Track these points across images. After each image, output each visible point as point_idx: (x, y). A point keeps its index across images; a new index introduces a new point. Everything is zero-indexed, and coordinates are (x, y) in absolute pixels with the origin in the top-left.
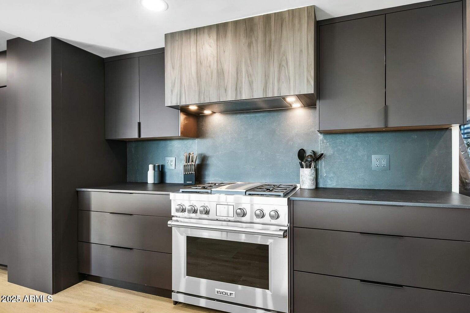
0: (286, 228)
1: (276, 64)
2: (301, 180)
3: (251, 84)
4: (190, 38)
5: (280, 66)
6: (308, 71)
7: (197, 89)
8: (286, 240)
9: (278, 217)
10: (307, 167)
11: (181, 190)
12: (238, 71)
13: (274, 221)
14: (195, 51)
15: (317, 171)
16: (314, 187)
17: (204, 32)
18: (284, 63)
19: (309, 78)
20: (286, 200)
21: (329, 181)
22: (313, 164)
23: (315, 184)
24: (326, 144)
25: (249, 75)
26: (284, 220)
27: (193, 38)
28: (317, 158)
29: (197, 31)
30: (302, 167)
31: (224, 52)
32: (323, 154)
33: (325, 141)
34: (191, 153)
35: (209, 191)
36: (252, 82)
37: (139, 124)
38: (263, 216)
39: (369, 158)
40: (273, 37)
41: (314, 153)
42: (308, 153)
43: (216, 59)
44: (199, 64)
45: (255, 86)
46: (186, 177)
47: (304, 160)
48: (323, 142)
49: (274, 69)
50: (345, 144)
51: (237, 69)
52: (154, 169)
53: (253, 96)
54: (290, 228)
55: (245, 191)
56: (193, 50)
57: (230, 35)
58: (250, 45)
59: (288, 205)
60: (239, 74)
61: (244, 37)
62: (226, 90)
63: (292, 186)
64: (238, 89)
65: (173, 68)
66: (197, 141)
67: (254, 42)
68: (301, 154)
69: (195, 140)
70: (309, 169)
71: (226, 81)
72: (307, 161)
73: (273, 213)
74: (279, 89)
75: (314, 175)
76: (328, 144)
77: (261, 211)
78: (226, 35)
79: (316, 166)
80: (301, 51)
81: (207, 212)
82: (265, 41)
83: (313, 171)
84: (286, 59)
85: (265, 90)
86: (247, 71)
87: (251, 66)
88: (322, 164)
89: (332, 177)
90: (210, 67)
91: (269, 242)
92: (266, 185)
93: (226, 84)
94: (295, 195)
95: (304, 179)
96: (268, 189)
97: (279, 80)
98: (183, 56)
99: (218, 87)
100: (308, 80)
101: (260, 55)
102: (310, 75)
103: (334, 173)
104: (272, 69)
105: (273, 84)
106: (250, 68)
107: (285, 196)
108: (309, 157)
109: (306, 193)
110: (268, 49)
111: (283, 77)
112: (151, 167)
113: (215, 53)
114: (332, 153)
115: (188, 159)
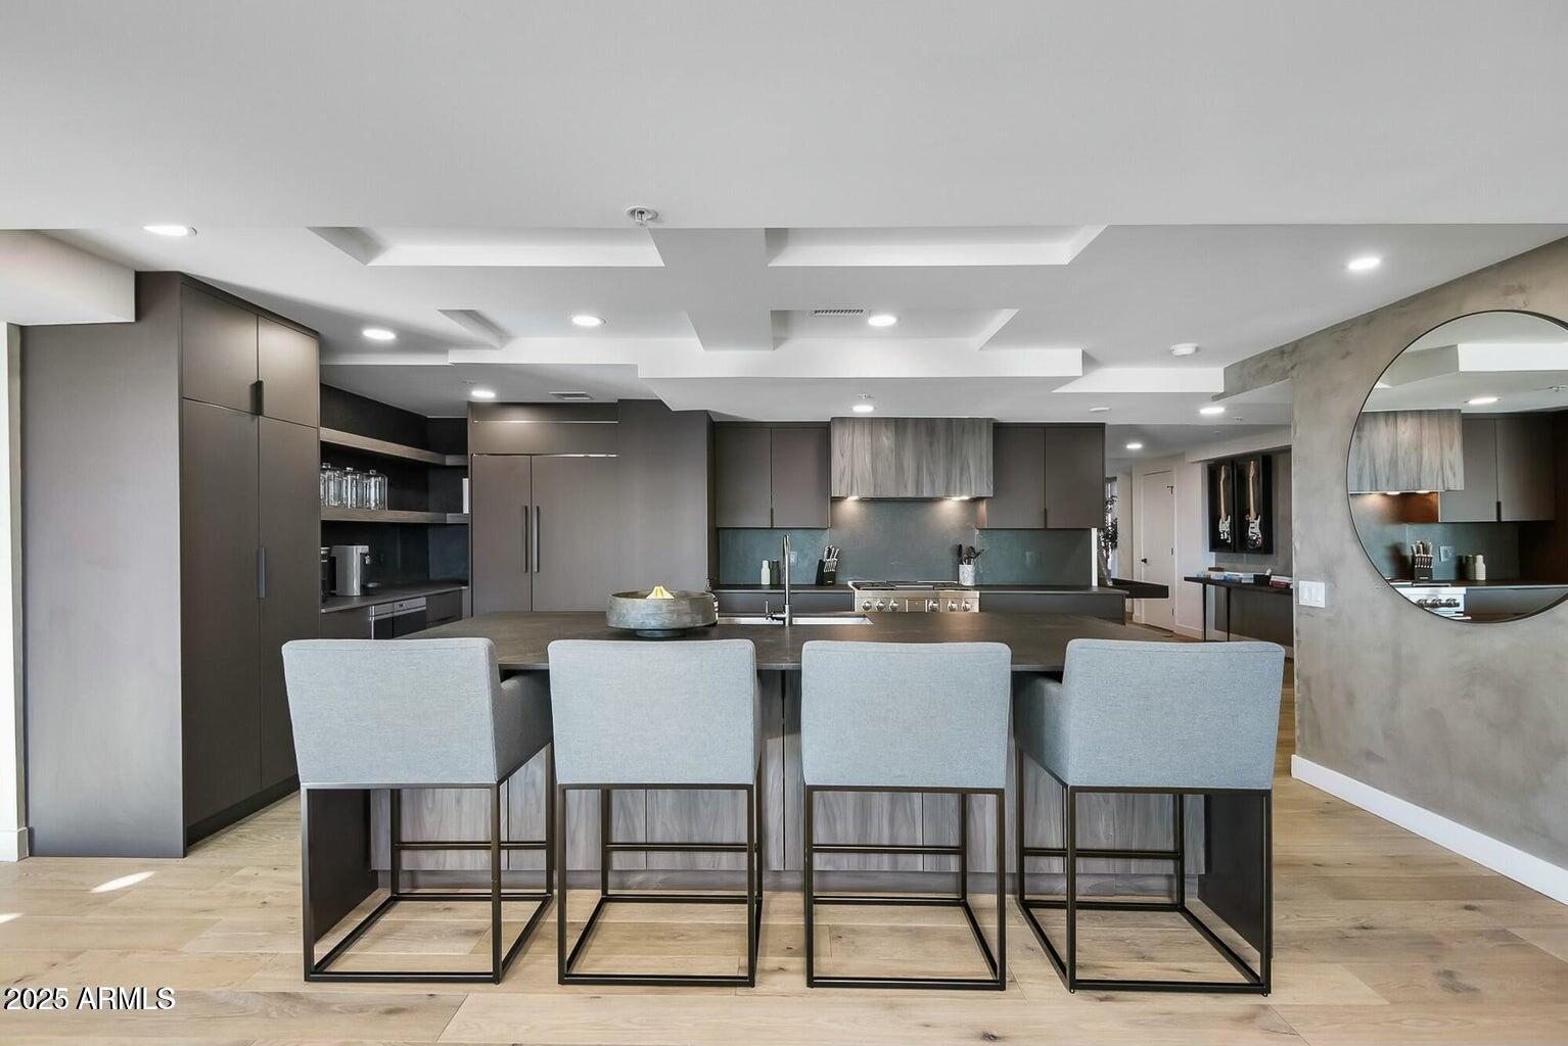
1: (958, 467)
3: (933, 483)
4: (864, 426)
5: (962, 469)
6: (989, 476)
7: (872, 481)
12: (919, 469)
14: (870, 441)
17: (880, 423)
18: (965, 467)
19: (990, 484)
21: (985, 578)
25: (930, 474)
27: (867, 428)
28: (975, 553)
29: (872, 420)
31: (904, 447)
37: (772, 510)
39: (1023, 554)
40: (955, 441)
41: (972, 549)
42: (966, 549)
43: (894, 454)
44: (874, 455)
45: (937, 484)
48: (980, 539)
49: (955, 472)
50: (1001, 540)
51: (918, 465)
52: (769, 567)
53: (935, 495)
56: (867, 438)
57: (909, 432)
61: (925, 437)
62: (905, 486)
64: (919, 487)
65: (843, 456)
66: (828, 532)
68: (958, 550)
71: (906, 477)
74: (960, 490)
78: (904, 434)
80: (981, 457)
82: (947, 443)
84: (968, 463)
86: (928, 469)
88: (978, 560)
89: (988, 574)
90: (887, 460)
93: (905, 480)
95: (966, 576)
97: (960, 481)
98: (855, 446)
99: (897, 484)
100: (987, 483)
101: (941, 457)
102: (990, 481)
103: (990, 569)
104: (953, 470)
105: (955, 484)
106: (932, 467)
110: (951, 452)
111: (964, 479)
112: (765, 564)
113: (893, 446)
114: (988, 549)
115: (828, 554)
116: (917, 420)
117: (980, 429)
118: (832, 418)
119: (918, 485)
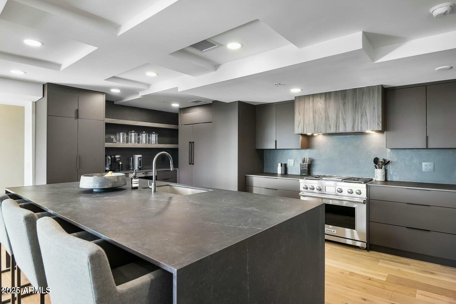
0: (365, 199)
1: (360, 115)
2: (375, 176)
3: (345, 124)
4: (309, 99)
5: (362, 115)
6: (378, 118)
7: (313, 125)
8: (365, 205)
9: (360, 194)
10: (379, 168)
11: (305, 178)
12: (337, 117)
13: (358, 196)
14: (312, 106)
15: (386, 171)
16: (384, 180)
17: (317, 96)
18: (364, 114)
19: (379, 122)
20: (365, 185)
21: (394, 177)
22: (383, 167)
23: (385, 178)
24: (392, 155)
25: (344, 120)
26: (364, 195)
27: (311, 100)
28: (386, 163)
29: (314, 95)
30: (376, 168)
31: (329, 107)
32: (389, 161)
33: (392, 153)
34: (305, 158)
35: (321, 179)
36: (346, 123)
37: (276, 141)
38: (352, 193)
39: (421, 164)
40: (358, 101)
41: (384, 160)
42: (381, 160)
43: (324, 111)
44: (314, 113)
45: (347, 125)
46: (302, 171)
47: (378, 164)
48: (390, 154)
49: (358, 117)
50: (405, 155)
51: (337, 115)
52: (281, 166)
53: (346, 130)
54: (367, 199)
55: (342, 180)
56: (311, 105)
57: (332, 98)
58: (344, 104)
59: (366, 187)
60: (338, 119)
61: (341, 100)
62: (330, 127)
63: (370, 179)
64: (337, 127)
65: (300, 114)
66: (308, 150)
67: (346, 102)
68: (376, 161)
69: (307, 150)
70: (380, 170)
71: (330, 122)
72: (379, 165)
73: (358, 191)
74: (361, 127)
75: (384, 173)
76: (394, 155)
77: (351, 190)
78: (330, 98)
79: (386, 168)
80: (374, 108)
81: (320, 190)
82: (353, 103)
83: (383, 171)
84: (366, 112)
85: (353, 127)
86: (343, 117)
87: (345, 115)
88: (390, 167)
89: (396, 175)
90: (321, 114)
91: (355, 206)
92: (353, 178)
93: (330, 124)
94: (372, 183)
95: (378, 175)
96: (354, 180)
97: (361, 122)
98: (305, 109)
99: (326, 126)
100: (378, 123)
101: (350, 110)
102: (380, 121)
103: (398, 172)
104: (357, 117)
105: (358, 124)
106: (344, 115)
107: (364, 183)
108: (381, 162)
109: (379, 183)
110: (356, 107)
111: (363, 121)
112: (279, 165)
113: (324, 107)
114: (396, 160)
115: (304, 161)
116: (336, 92)
117: (373, 92)
118: (295, 97)
119: (337, 126)
